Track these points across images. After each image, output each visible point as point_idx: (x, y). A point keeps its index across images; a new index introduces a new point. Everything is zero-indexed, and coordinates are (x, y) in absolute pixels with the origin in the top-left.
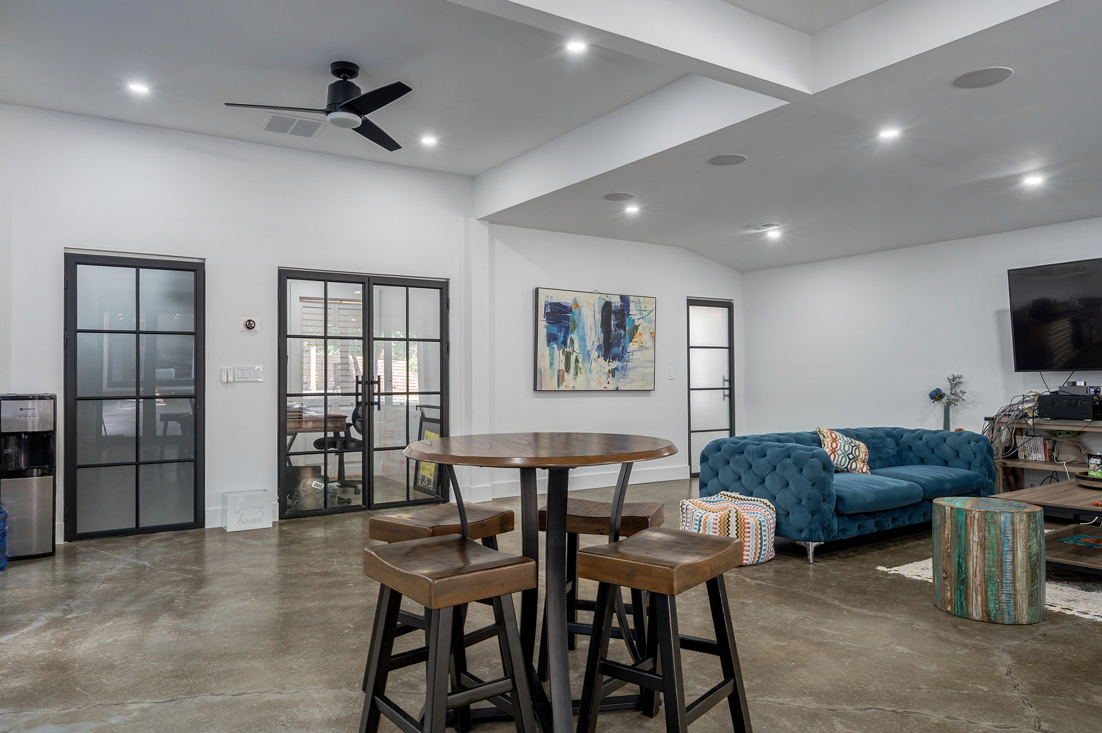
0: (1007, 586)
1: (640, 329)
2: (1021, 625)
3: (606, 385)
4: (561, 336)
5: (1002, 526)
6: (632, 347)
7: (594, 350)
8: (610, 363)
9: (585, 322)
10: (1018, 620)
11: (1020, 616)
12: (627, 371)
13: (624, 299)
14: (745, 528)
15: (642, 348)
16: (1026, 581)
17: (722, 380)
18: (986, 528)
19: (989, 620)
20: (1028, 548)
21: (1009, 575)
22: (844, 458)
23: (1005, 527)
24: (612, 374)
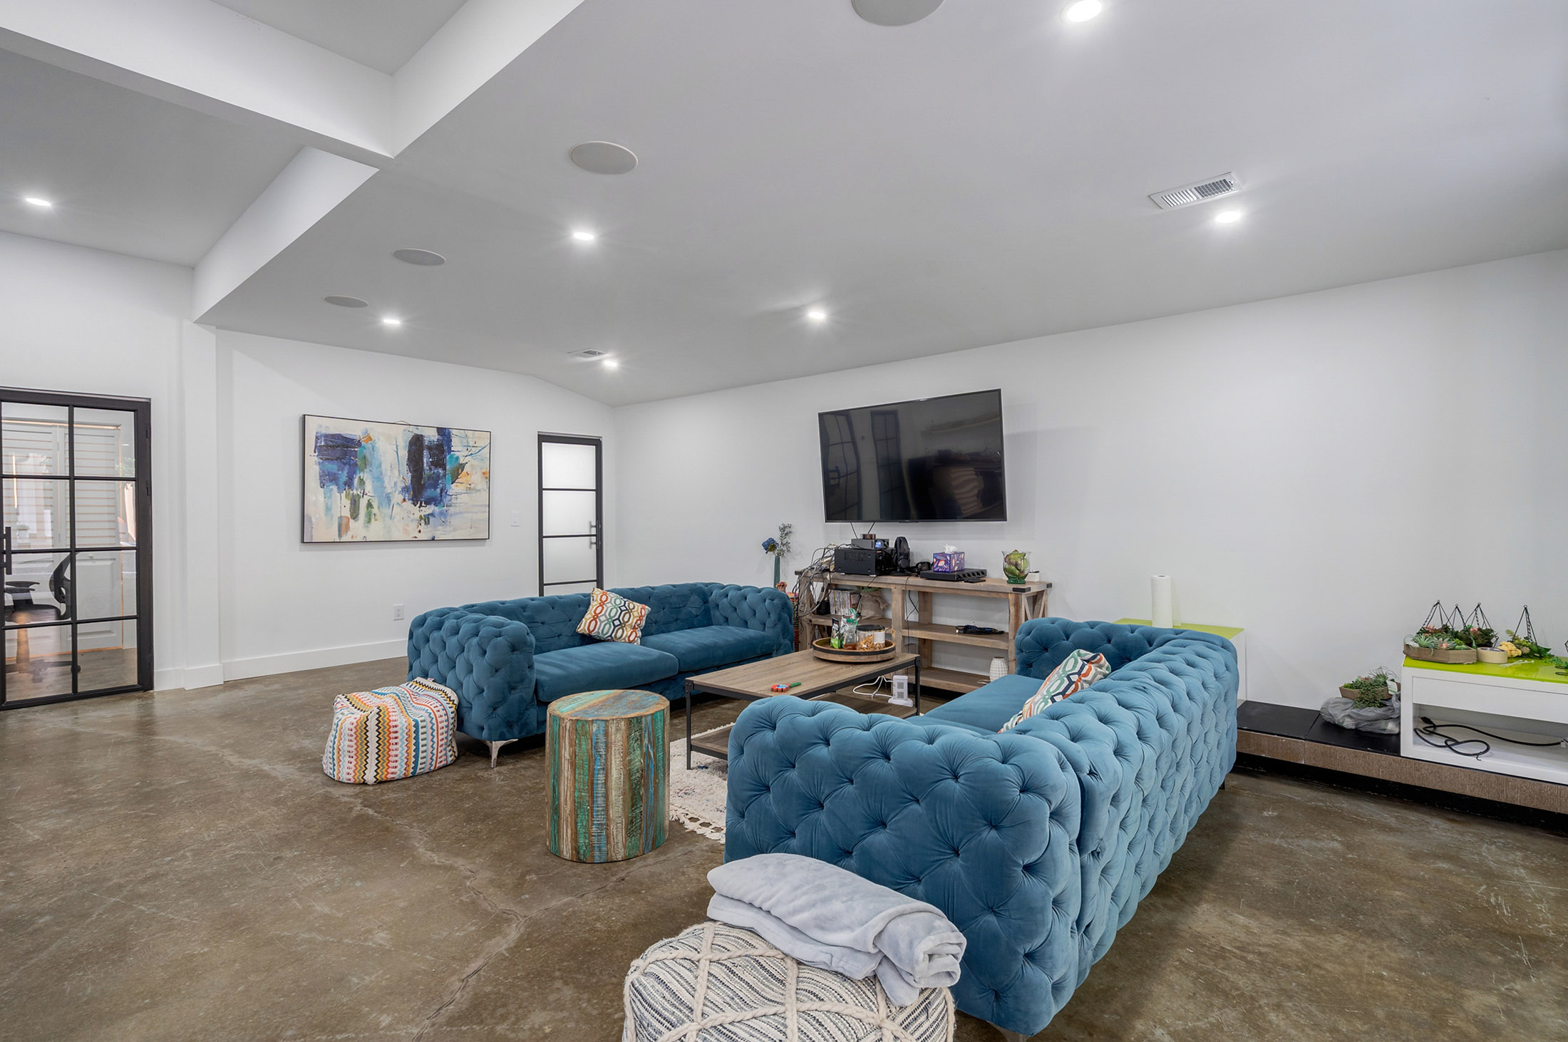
0: (598, 815)
1: (467, 469)
2: (615, 861)
3: (417, 534)
4: (344, 476)
5: (594, 738)
6: (454, 489)
7: (397, 492)
8: (422, 508)
9: (382, 458)
10: (611, 856)
11: (614, 851)
12: (448, 517)
13: (441, 431)
14: (390, 733)
15: (469, 489)
16: (623, 805)
17: (588, 526)
18: (577, 742)
19: (578, 860)
20: (627, 765)
21: (600, 801)
22: (608, 625)
23: (597, 739)
24: (425, 521)
